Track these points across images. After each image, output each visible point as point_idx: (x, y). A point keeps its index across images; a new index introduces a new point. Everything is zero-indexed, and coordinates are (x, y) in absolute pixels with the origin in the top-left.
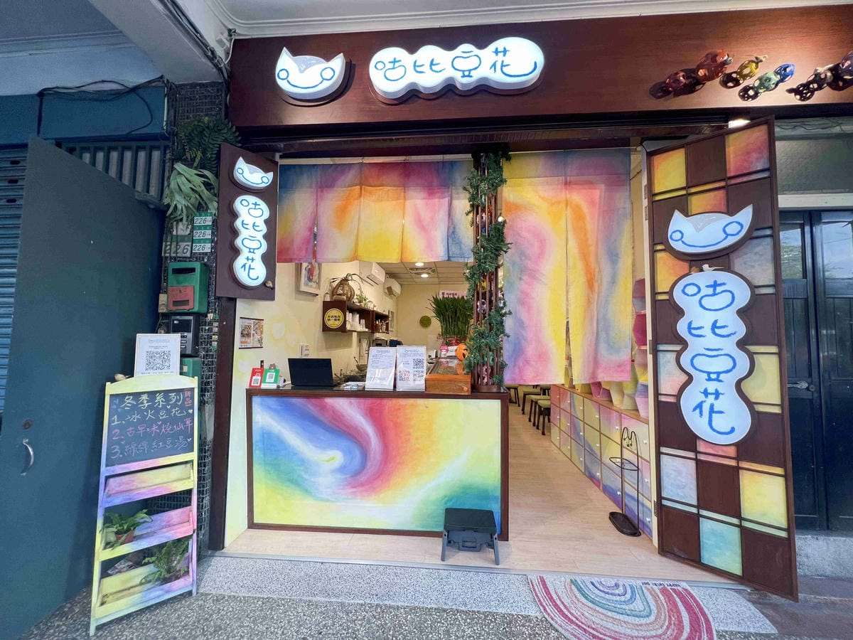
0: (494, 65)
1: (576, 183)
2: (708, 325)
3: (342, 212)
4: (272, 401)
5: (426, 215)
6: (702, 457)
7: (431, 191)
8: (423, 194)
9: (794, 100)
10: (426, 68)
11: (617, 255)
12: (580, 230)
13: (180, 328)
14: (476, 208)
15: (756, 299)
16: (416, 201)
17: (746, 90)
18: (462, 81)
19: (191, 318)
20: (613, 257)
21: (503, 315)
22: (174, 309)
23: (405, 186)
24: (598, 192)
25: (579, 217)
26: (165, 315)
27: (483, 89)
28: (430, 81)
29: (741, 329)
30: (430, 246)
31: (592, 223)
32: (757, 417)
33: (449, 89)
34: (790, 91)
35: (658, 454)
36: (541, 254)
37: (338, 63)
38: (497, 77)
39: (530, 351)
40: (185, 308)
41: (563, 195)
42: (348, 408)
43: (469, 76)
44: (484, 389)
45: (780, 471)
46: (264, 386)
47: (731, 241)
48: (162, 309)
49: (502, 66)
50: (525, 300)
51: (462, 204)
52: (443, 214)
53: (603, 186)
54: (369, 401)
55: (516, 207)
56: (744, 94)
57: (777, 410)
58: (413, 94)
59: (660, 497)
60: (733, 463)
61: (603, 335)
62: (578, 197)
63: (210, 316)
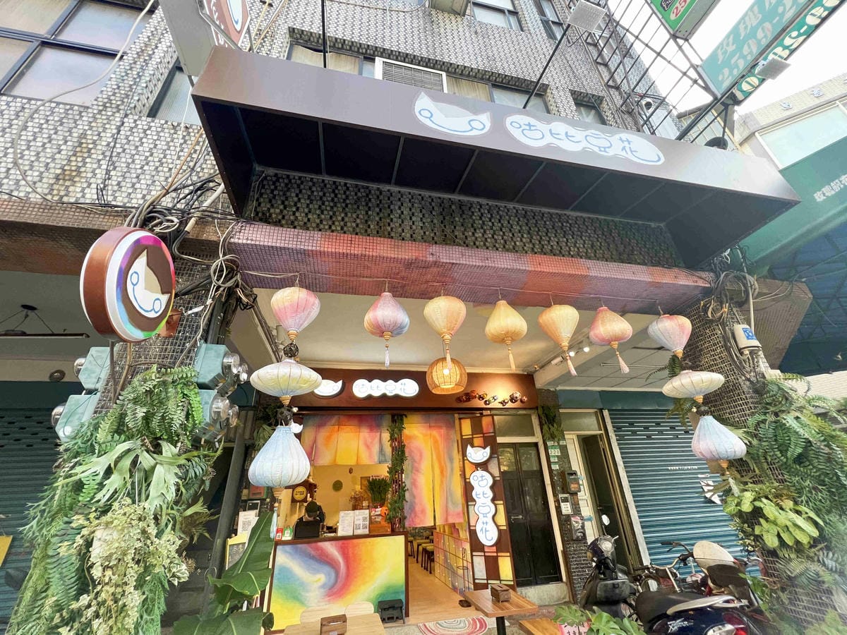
0: (400, 389)
1: (434, 427)
2: (482, 494)
3: (329, 438)
4: (288, 548)
5: (369, 440)
6: (487, 554)
7: (371, 428)
8: (368, 431)
9: (501, 406)
10: (375, 389)
11: (453, 459)
12: (437, 448)
13: (253, 507)
14: (392, 439)
15: (495, 482)
16: (365, 434)
17: (486, 401)
18: (389, 394)
20: (451, 460)
21: (405, 491)
23: (360, 426)
24: (443, 431)
25: (436, 442)
26: (246, 501)
27: (397, 397)
28: (377, 393)
29: (491, 495)
30: (371, 456)
31: (442, 445)
32: (500, 531)
33: (384, 396)
34: (499, 402)
35: (472, 556)
36: (421, 459)
38: (403, 394)
39: (418, 508)
41: (429, 432)
42: (330, 548)
43: (391, 393)
44: (397, 530)
45: (508, 554)
46: (283, 539)
48: (244, 498)
49: (404, 390)
50: (414, 483)
51: (386, 436)
52: (377, 440)
53: (445, 428)
54: (341, 542)
55: (410, 437)
56: (485, 403)
57: (505, 528)
58: (370, 397)
59: (474, 579)
60: (495, 554)
61: (449, 498)
62: (435, 433)
63: (268, 500)
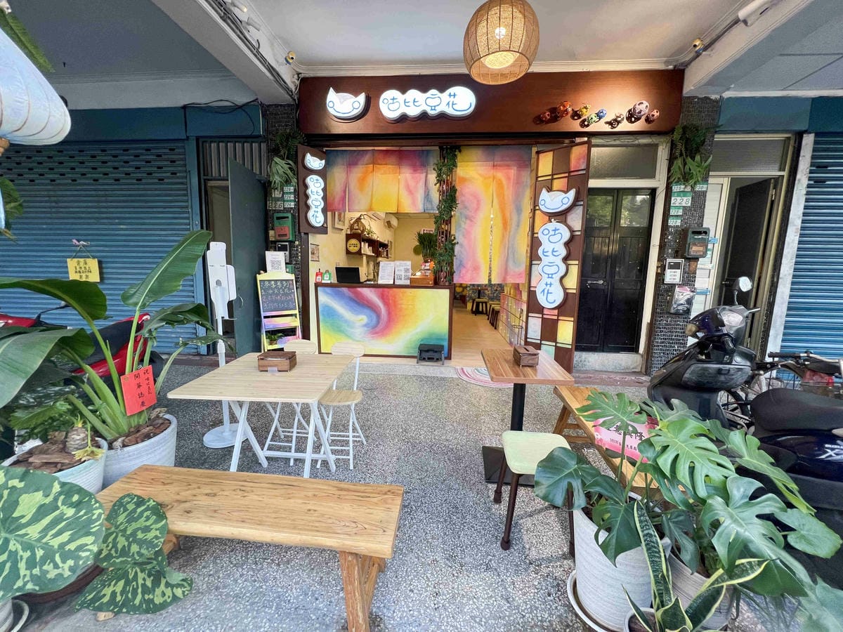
0: (448, 104)
1: (500, 166)
2: (551, 251)
3: (362, 180)
4: (328, 290)
5: (412, 183)
6: (545, 316)
7: (415, 168)
8: (412, 171)
9: (608, 128)
10: (411, 104)
11: (521, 210)
12: (501, 196)
13: (283, 249)
14: (440, 181)
15: (572, 238)
16: (406, 174)
17: (584, 120)
18: (432, 113)
19: (287, 243)
20: (519, 210)
21: (455, 244)
22: (279, 238)
23: (399, 164)
24: (513, 172)
25: (500, 185)
26: (274, 242)
27: (443, 116)
28: (413, 112)
29: (564, 252)
30: (414, 203)
31: (509, 193)
32: (567, 295)
33: (424, 115)
34: (607, 123)
35: (528, 317)
36: (477, 209)
37: (362, 98)
38: (450, 111)
39: (469, 265)
40: (285, 238)
41: (492, 172)
42: (368, 293)
43: (435, 110)
44: (442, 284)
45: (572, 319)
46: (323, 282)
47: (565, 207)
48: (272, 239)
49: (453, 104)
50: (467, 234)
51: (433, 177)
52: (422, 183)
53: (515, 168)
54: (381, 290)
55: (463, 180)
56: (583, 125)
57: (575, 291)
58: (403, 118)
59: (526, 338)
60: (556, 318)
61: (511, 256)
62: (500, 175)
63: (297, 243)
